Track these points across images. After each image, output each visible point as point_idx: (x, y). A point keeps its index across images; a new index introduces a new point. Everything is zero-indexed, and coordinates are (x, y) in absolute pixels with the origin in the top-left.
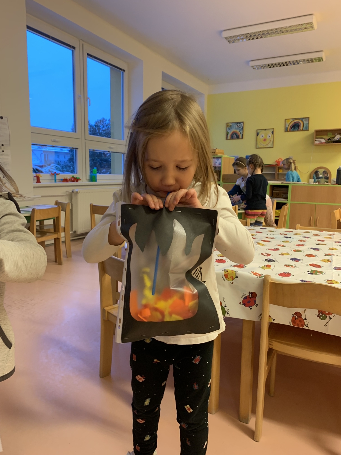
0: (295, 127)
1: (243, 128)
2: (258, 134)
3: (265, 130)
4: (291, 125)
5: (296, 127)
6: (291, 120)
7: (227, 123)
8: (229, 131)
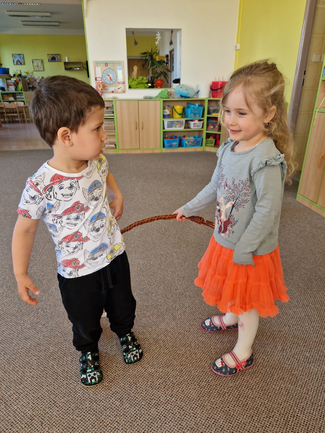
1: (23, 58)
2: (33, 62)
3: (37, 60)
4: (51, 58)
5: (54, 59)
6: (50, 55)
7: (12, 54)
8: (14, 60)
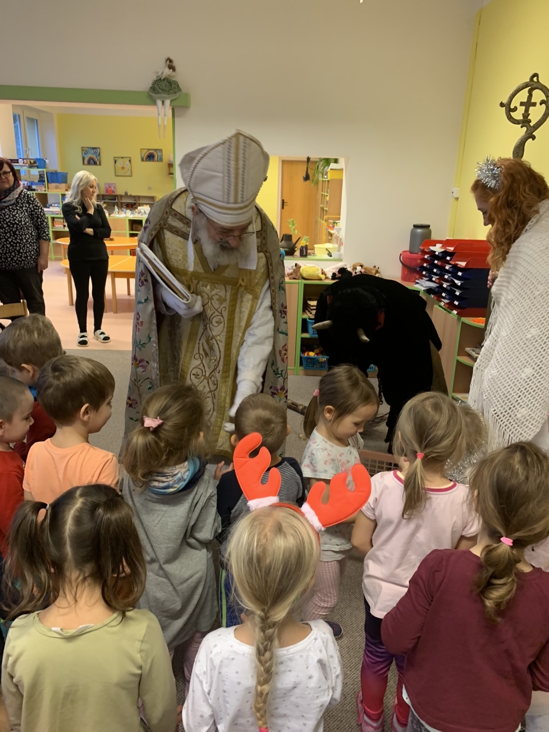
0: (150, 157)
1: (99, 154)
2: (115, 162)
3: (123, 158)
4: (146, 155)
5: (152, 158)
6: (147, 150)
7: (82, 148)
8: (85, 156)
